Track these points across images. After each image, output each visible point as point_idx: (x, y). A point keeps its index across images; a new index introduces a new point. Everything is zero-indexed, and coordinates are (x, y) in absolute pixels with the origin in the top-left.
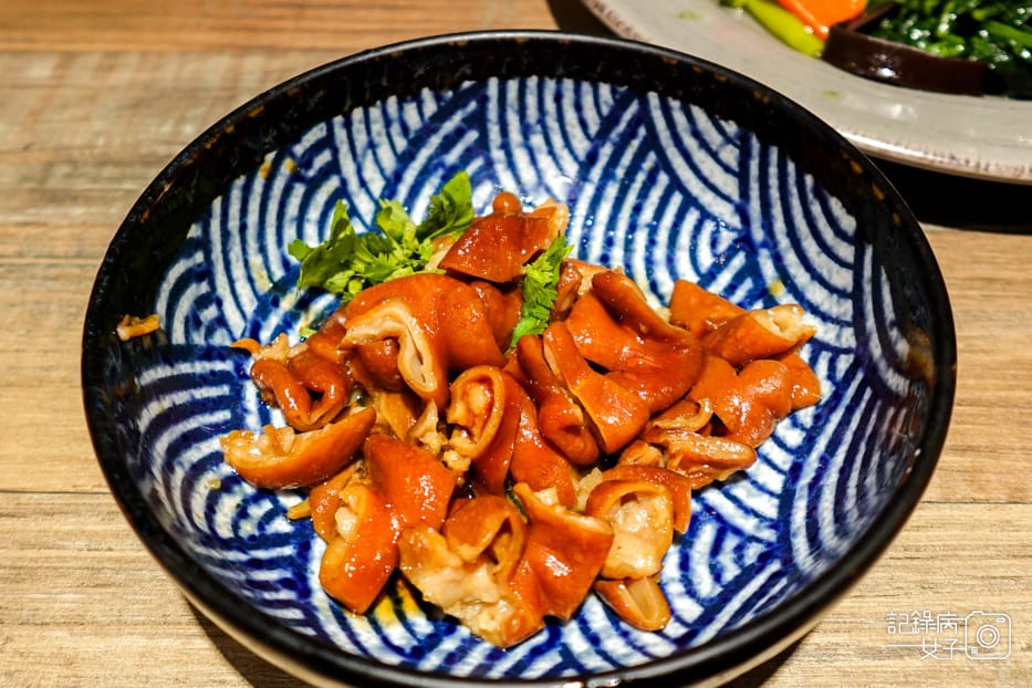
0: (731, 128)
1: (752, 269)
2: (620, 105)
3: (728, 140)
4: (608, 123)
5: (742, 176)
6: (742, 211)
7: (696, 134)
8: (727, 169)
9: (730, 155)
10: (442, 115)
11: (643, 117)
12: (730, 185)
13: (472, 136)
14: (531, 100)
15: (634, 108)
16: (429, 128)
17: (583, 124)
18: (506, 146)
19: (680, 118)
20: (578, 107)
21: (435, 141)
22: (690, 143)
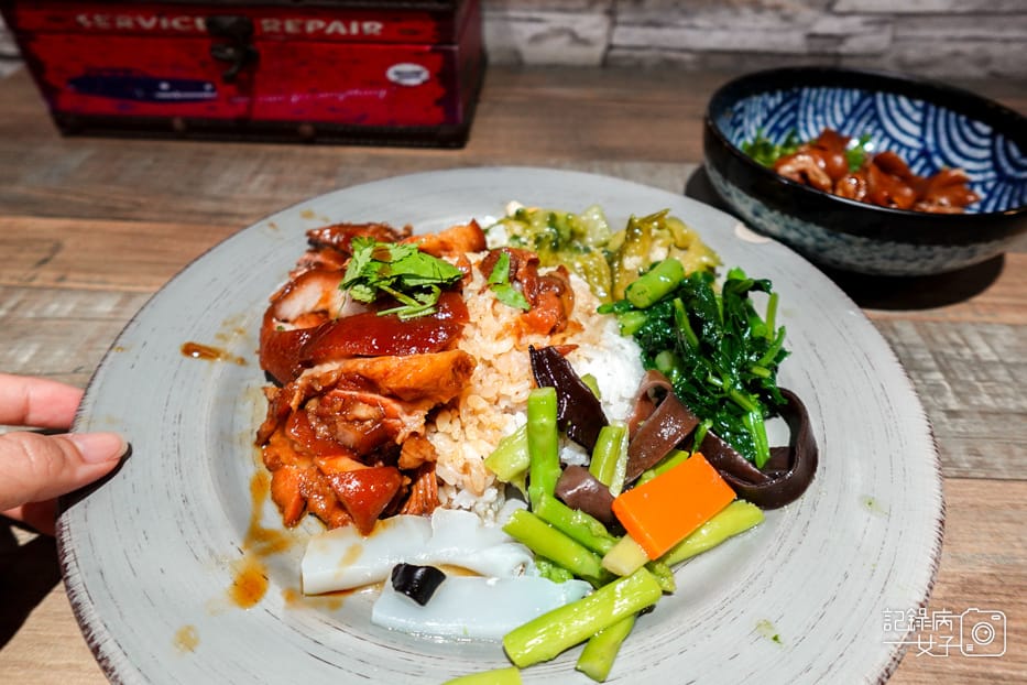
0: (919, 104)
1: (930, 164)
2: (862, 99)
3: (916, 109)
4: (854, 108)
5: (923, 125)
6: (922, 139)
7: (900, 109)
8: (915, 123)
9: (917, 117)
10: (782, 104)
11: (873, 106)
12: (916, 130)
13: (792, 116)
14: (821, 99)
15: (867, 102)
16: (778, 108)
17: (842, 109)
18: (805, 121)
19: (892, 103)
20: (842, 101)
21: (777, 116)
22: (896, 114)
